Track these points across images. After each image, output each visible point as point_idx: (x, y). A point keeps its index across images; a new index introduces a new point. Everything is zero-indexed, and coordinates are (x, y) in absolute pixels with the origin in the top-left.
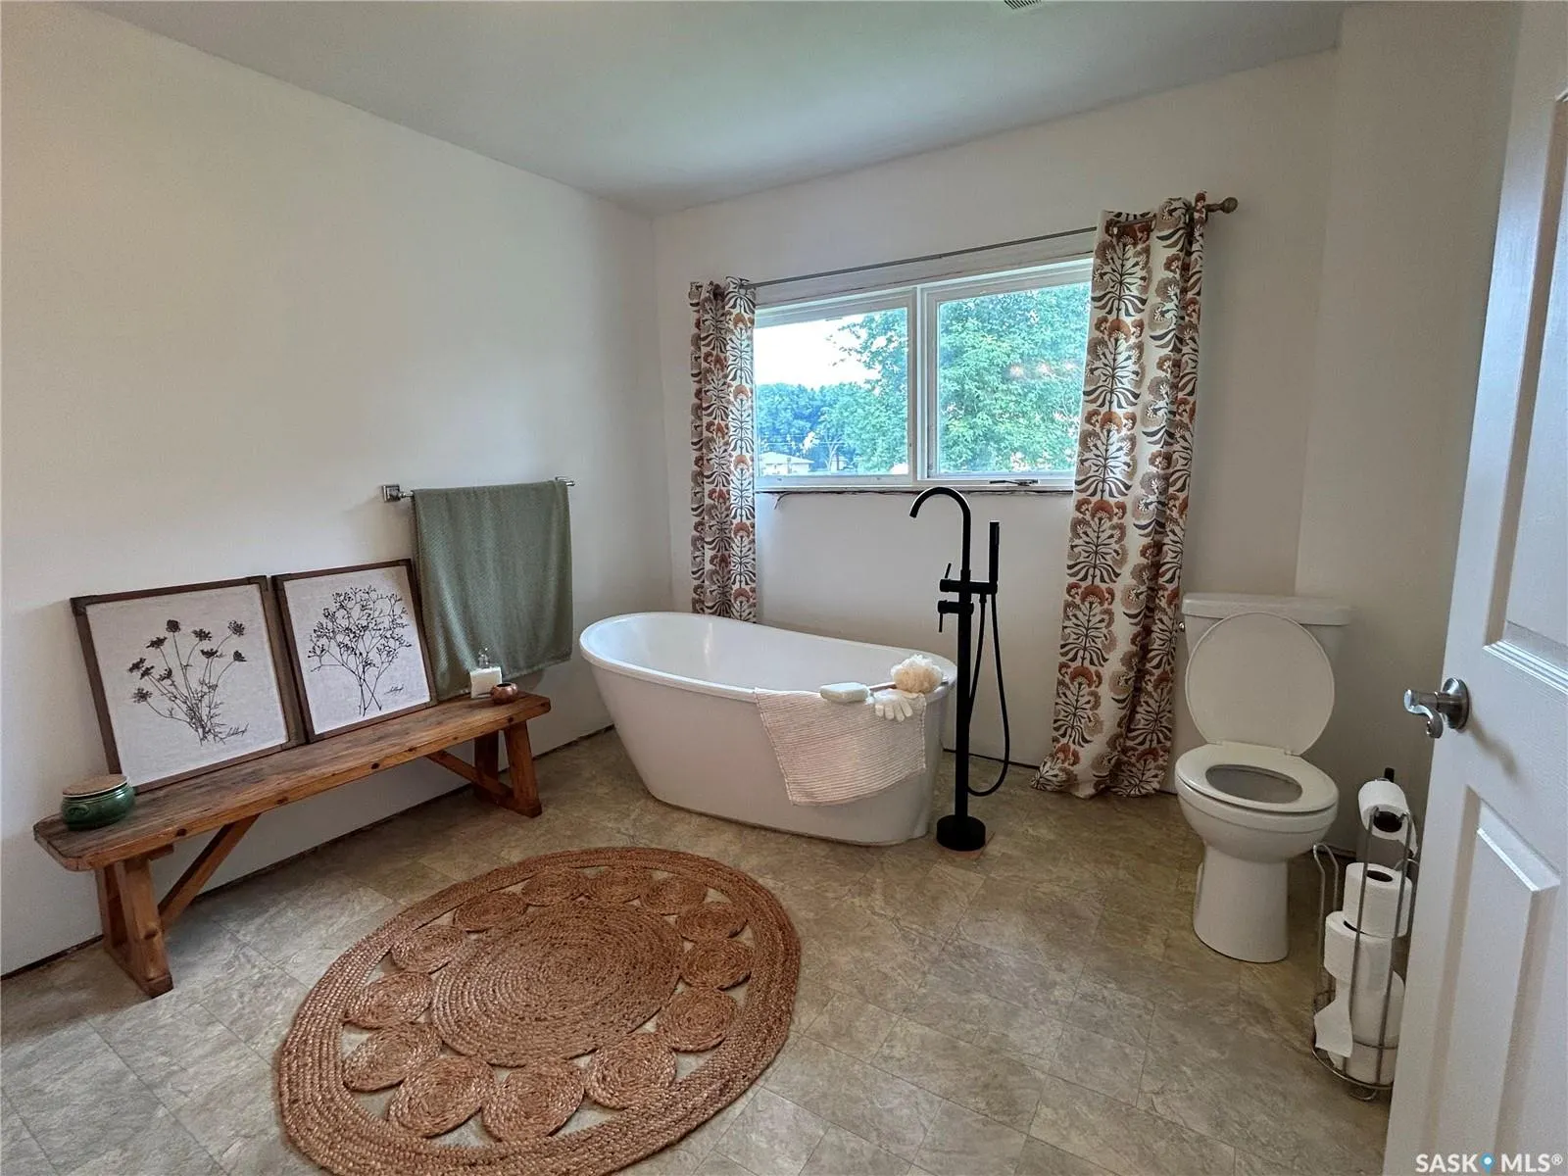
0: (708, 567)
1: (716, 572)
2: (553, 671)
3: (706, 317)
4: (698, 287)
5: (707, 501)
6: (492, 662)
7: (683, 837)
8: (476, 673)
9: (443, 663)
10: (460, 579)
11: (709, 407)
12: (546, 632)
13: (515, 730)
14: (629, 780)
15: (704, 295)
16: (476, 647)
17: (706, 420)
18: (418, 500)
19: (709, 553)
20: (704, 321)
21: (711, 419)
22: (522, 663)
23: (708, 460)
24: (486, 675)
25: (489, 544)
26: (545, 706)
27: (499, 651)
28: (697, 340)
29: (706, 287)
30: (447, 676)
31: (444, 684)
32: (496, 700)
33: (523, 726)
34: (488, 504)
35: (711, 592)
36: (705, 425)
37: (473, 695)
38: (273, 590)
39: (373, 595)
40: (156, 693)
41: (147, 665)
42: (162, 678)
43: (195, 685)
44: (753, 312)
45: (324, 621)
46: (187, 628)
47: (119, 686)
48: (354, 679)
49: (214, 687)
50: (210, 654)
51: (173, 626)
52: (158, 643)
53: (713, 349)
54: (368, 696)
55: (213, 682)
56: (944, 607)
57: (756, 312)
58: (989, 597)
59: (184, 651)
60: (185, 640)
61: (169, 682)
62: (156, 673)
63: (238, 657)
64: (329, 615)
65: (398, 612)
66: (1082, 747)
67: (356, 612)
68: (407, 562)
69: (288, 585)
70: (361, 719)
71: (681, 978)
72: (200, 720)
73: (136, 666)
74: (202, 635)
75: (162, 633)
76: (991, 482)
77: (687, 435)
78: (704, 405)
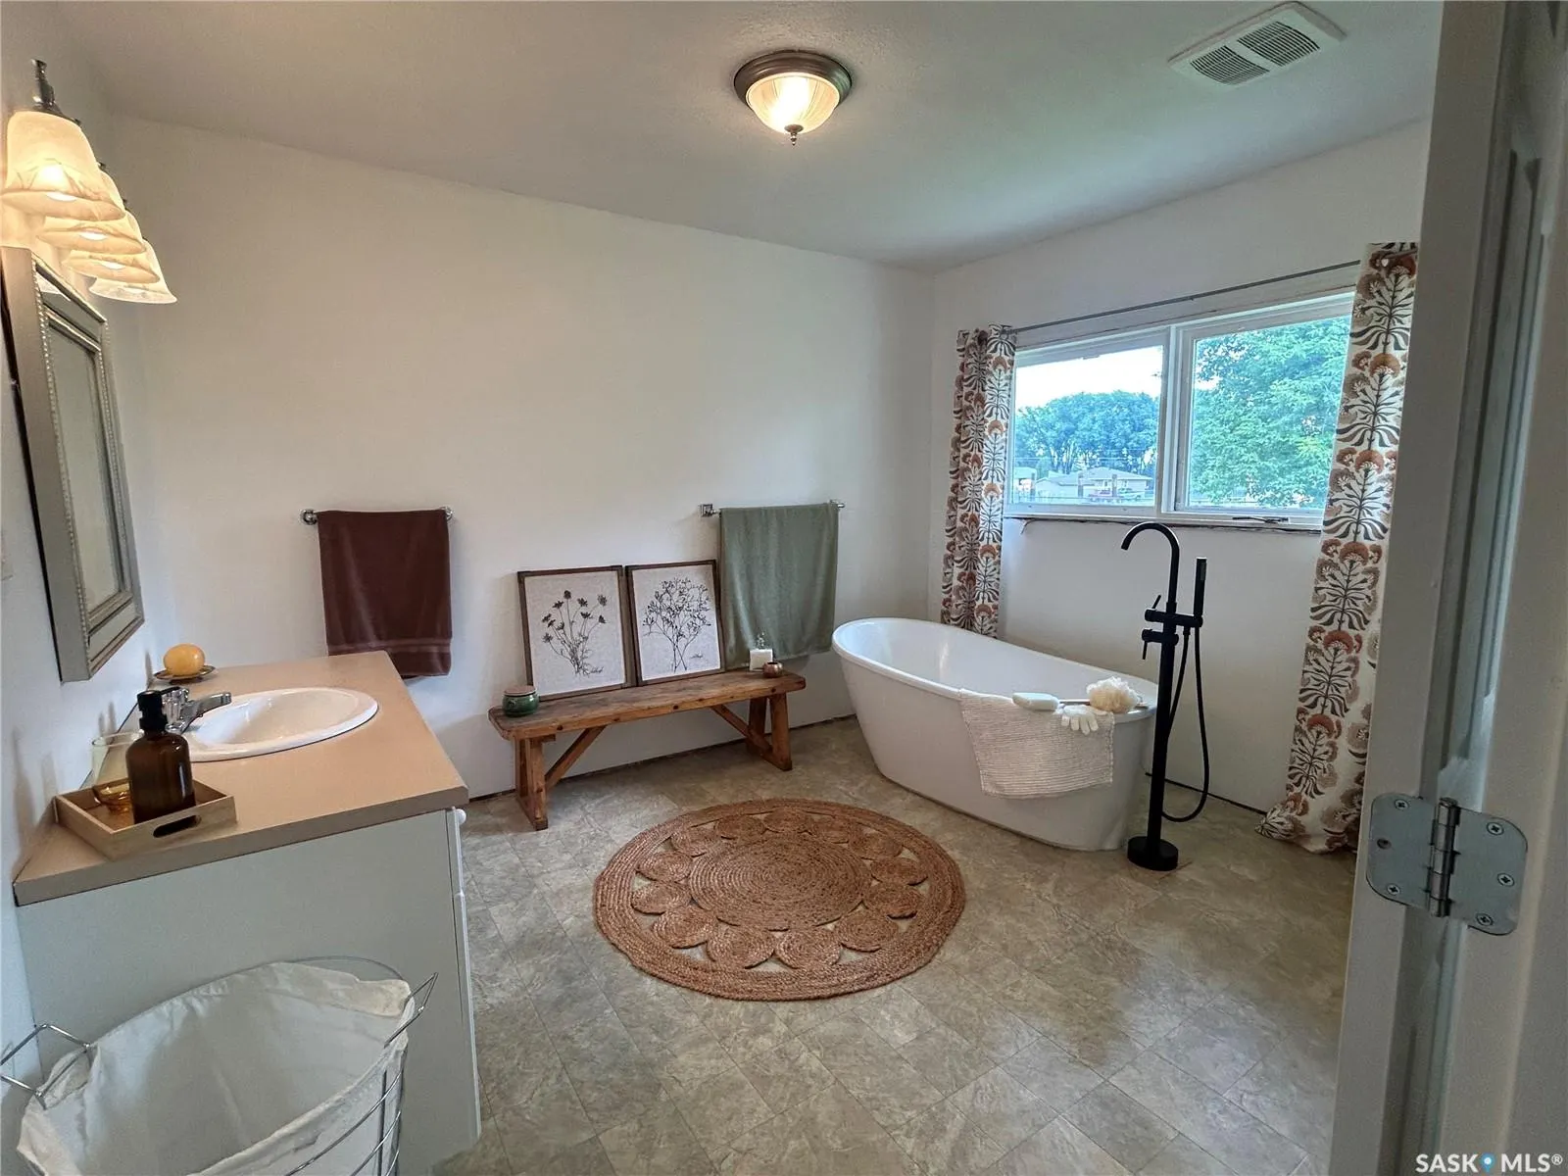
0: (956, 583)
1: (962, 588)
2: (816, 658)
3: (969, 361)
4: (964, 335)
5: (959, 524)
6: (767, 645)
7: (898, 809)
8: (754, 652)
9: (732, 641)
10: (749, 577)
11: (966, 441)
12: (812, 626)
13: (777, 699)
14: (864, 757)
15: (970, 341)
16: (757, 631)
17: (963, 452)
18: (724, 516)
19: (957, 571)
20: (967, 365)
21: (967, 451)
22: (790, 646)
23: (962, 488)
24: (761, 654)
25: (773, 552)
26: (802, 684)
27: (774, 639)
28: (960, 381)
29: (972, 334)
30: (734, 651)
31: (730, 656)
32: (767, 674)
33: (783, 697)
34: (774, 524)
35: (957, 606)
36: (962, 456)
37: (751, 669)
38: (626, 574)
39: (688, 585)
40: (555, 639)
41: (552, 619)
42: (559, 629)
43: (576, 635)
44: (1013, 355)
45: (655, 600)
46: (575, 597)
47: (537, 630)
48: (672, 645)
49: (586, 638)
50: (586, 616)
51: (568, 595)
52: (558, 605)
53: (975, 389)
54: (678, 658)
55: (586, 635)
56: (1148, 636)
57: (1016, 354)
58: (1193, 630)
59: (572, 613)
60: (573, 606)
61: (561, 631)
62: (557, 624)
63: (601, 619)
64: (659, 597)
65: (704, 599)
66: (1313, 797)
67: (675, 597)
68: (713, 562)
69: (634, 573)
70: (673, 674)
71: (862, 902)
72: (577, 659)
73: (546, 619)
74: (583, 603)
75: (561, 598)
76: (1235, 519)
77: (947, 467)
78: (963, 439)
